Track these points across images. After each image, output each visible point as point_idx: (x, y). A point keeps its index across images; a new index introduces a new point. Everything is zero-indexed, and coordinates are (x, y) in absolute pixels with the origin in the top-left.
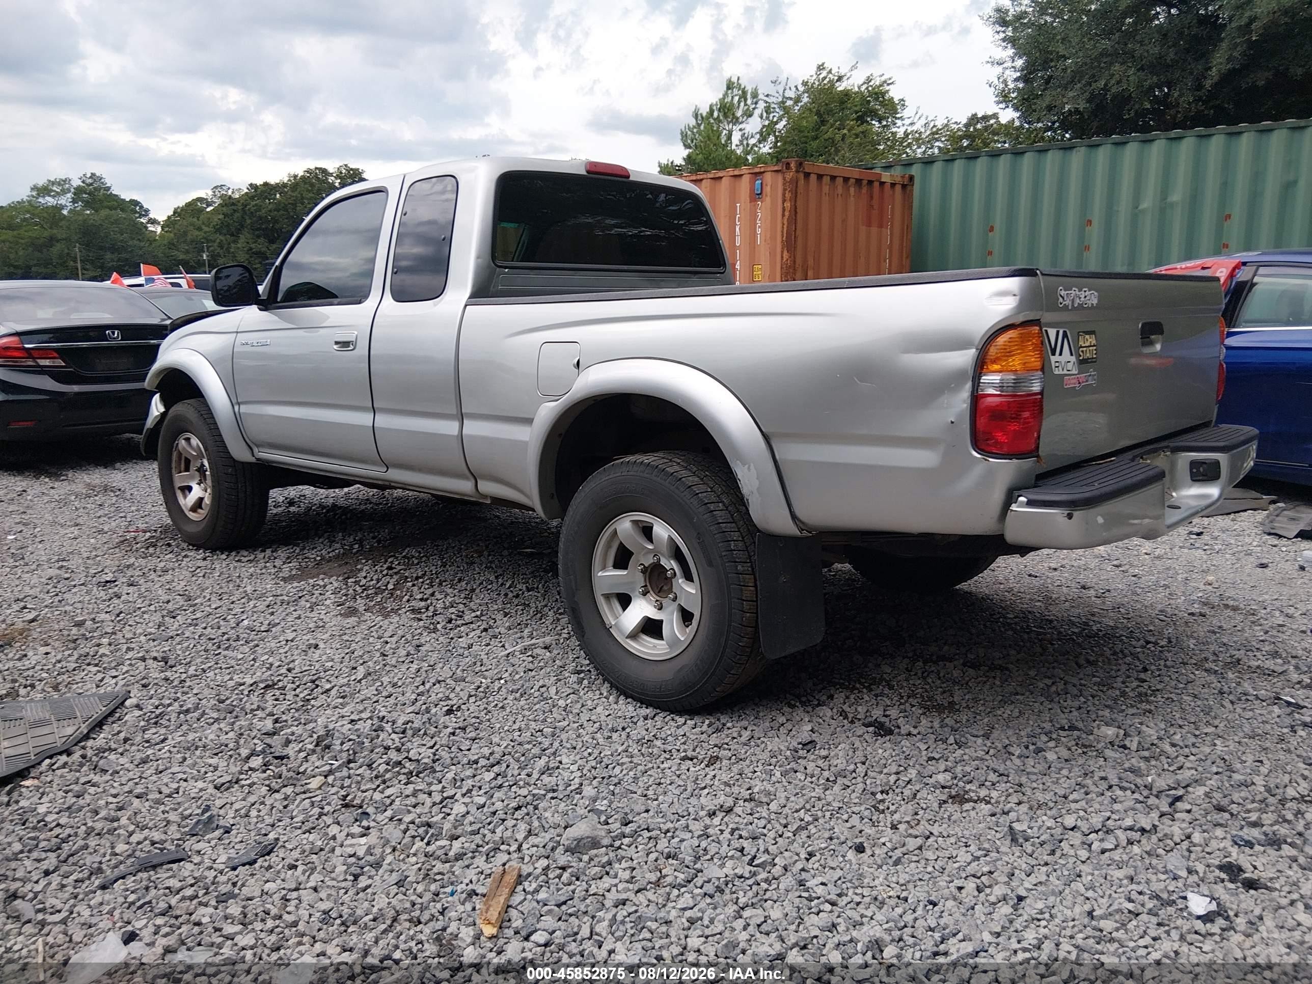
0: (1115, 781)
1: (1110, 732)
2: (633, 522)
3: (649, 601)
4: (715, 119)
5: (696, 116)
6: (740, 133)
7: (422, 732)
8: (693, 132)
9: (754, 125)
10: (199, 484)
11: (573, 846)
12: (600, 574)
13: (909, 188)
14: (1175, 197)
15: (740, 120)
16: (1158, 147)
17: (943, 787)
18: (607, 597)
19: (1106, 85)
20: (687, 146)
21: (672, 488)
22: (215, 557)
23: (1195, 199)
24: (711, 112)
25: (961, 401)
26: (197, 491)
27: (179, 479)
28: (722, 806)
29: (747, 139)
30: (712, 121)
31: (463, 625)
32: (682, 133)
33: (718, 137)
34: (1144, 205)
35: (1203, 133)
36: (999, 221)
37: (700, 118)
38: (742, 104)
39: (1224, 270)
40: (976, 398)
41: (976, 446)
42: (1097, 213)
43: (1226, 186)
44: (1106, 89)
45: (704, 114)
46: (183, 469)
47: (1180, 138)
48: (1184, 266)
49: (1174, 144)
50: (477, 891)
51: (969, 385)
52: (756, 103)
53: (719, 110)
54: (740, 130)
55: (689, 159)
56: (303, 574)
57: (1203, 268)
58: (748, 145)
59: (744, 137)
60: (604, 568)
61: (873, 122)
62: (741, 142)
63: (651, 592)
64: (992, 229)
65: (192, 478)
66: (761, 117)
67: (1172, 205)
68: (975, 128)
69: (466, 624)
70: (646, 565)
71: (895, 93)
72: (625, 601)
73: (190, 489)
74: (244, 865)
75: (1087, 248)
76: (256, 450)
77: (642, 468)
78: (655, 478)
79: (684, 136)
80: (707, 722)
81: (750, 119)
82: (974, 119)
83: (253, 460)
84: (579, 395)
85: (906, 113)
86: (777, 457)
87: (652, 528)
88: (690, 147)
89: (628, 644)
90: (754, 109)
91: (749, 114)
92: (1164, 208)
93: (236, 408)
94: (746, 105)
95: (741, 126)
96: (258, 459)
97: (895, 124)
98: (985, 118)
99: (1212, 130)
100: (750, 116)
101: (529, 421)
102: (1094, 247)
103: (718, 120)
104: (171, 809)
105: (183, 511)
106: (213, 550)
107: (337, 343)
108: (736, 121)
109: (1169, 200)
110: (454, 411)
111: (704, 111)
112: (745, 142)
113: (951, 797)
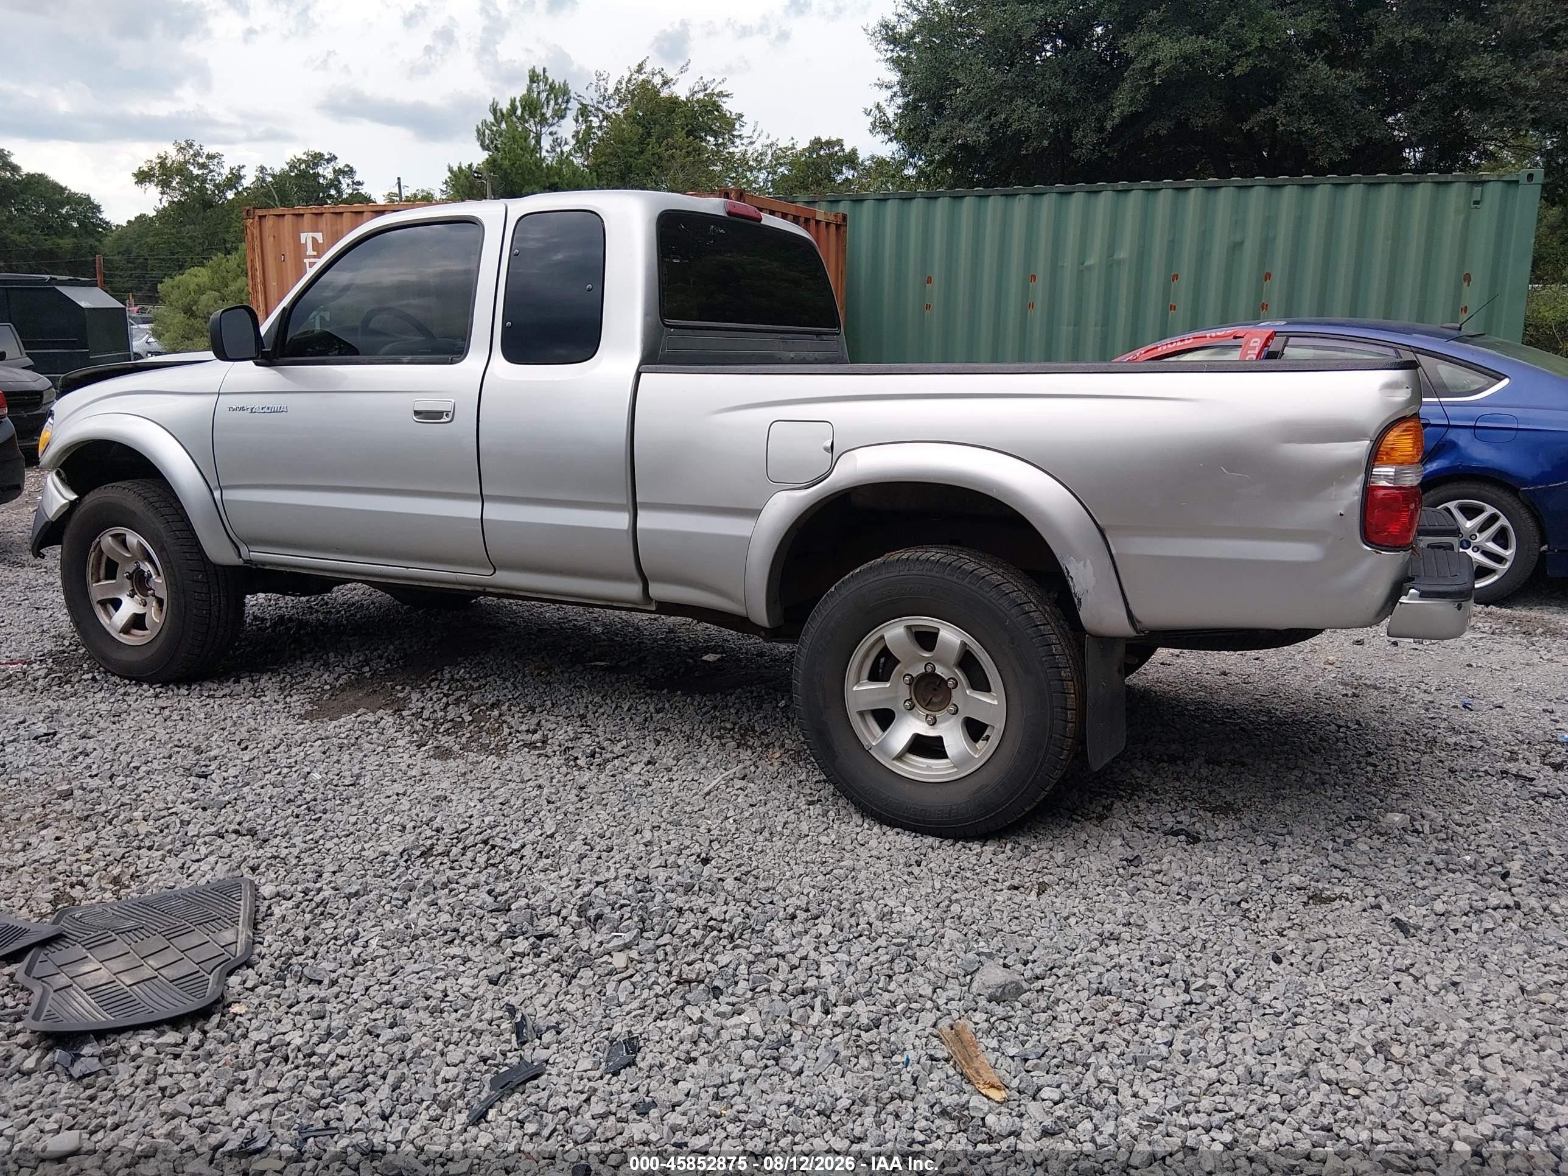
0: (1442, 865)
1: (1397, 819)
2: (908, 628)
3: (918, 717)
4: (519, 118)
5: (494, 110)
6: (551, 138)
7: (696, 888)
8: (491, 130)
9: (568, 128)
10: (132, 596)
11: (998, 994)
12: (855, 688)
13: (842, 229)
14: (1123, 254)
15: (550, 121)
16: (1105, 198)
17: (1298, 889)
18: (862, 714)
19: (1006, 120)
20: (485, 147)
21: (973, 588)
22: (170, 693)
23: (1142, 254)
24: (513, 108)
25: (1352, 493)
26: (129, 607)
27: (98, 590)
28: (1112, 934)
29: (560, 145)
30: (515, 119)
31: (614, 758)
32: (478, 130)
33: (526, 140)
34: (1090, 262)
35: (1151, 187)
36: (937, 271)
37: (499, 114)
38: (552, 103)
39: (1258, 340)
40: (1368, 490)
41: (1367, 538)
42: (1041, 269)
43: (1173, 245)
44: (1006, 124)
45: (505, 111)
46: (102, 576)
47: (1128, 191)
48: (1213, 335)
49: (1122, 196)
50: (937, 1056)
51: (1361, 477)
52: (568, 102)
53: (524, 109)
54: (551, 134)
55: (491, 163)
56: (319, 711)
57: (1235, 338)
58: (562, 152)
59: (557, 143)
60: (858, 682)
61: (708, 138)
62: (553, 150)
63: (918, 705)
64: (929, 280)
65: (120, 588)
66: (577, 121)
67: (1119, 262)
68: (818, 154)
69: (617, 757)
70: (914, 675)
71: (729, 106)
72: (885, 718)
73: (117, 604)
74: (625, 1068)
75: (1032, 306)
76: (244, 550)
77: (928, 566)
78: (950, 578)
79: (481, 135)
80: (1009, 846)
81: (563, 122)
82: (817, 143)
83: (240, 562)
84: (843, 483)
85: (746, 132)
86: (1114, 552)
87: (937, 634)
88: (488, 149)
89: (893, 765)
90: (566, 109)
91: (561, 115)
92: (1111, 265)
93: (217, 494)
94: (556, 103)
95: (553, 129)
96: (246, 562)
97: (733, 143)
98: (830, 144)
99: (1159, 185)
100: (563, 117)
101: (755, 513)
102: (1038, 305)
103: (521, 118)
104: (463, 1015)
105: (108, 633)
106: (165, 684)
107: (417, 413)
108: (543, 121)
109: (1115, 257)
110: (625, 499)
111: (505, 106)
112: (558, 150)
113: (1310, 898)
